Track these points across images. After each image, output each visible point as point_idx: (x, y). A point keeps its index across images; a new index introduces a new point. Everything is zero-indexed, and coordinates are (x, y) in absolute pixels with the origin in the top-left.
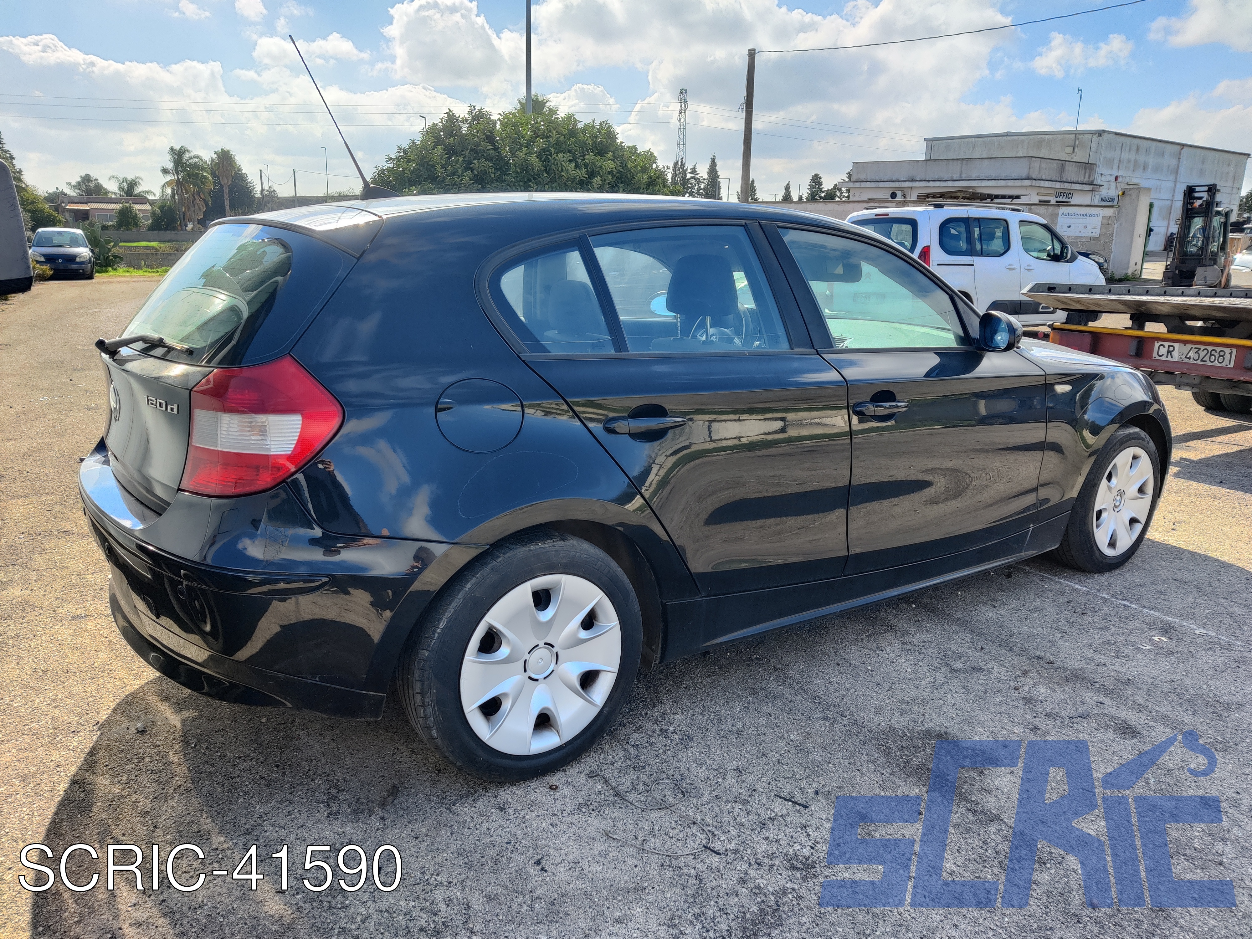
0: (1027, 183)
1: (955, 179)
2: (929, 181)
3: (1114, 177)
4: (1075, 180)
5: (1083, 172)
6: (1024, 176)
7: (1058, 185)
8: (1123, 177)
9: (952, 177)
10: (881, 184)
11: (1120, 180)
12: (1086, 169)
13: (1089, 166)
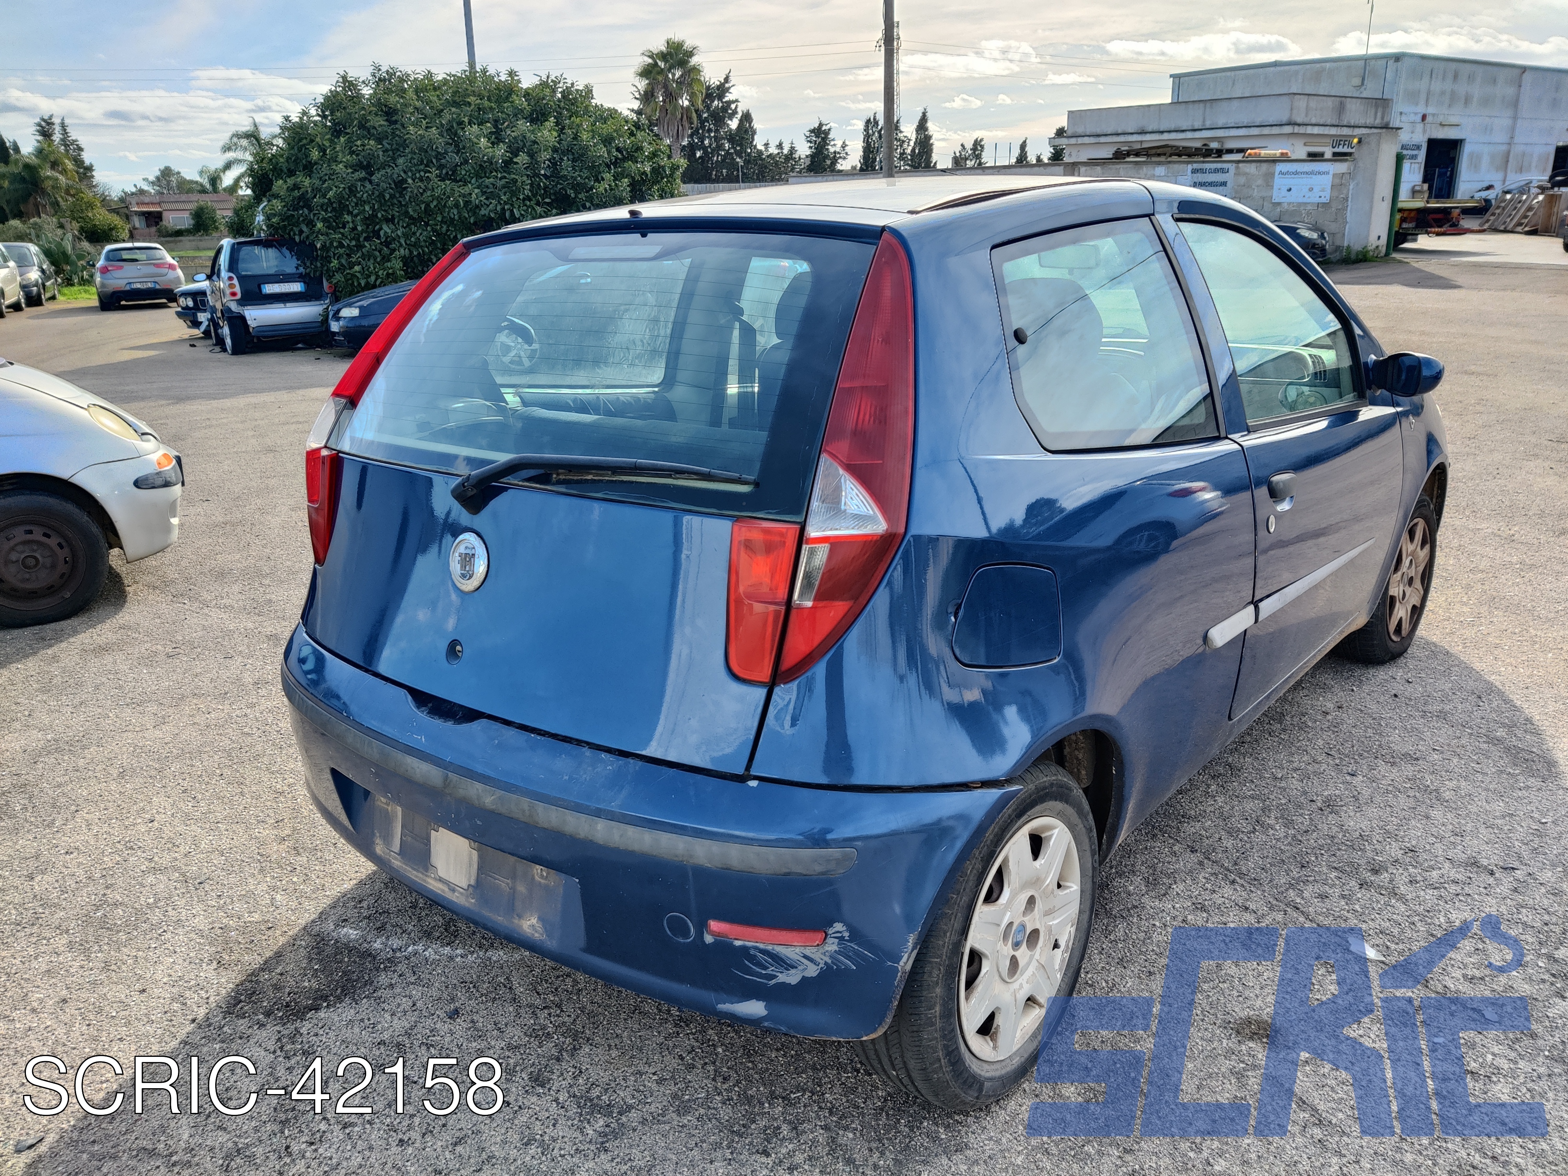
0: (1288, 129)
1: (1196, 127)
2: (1162, 132)
3: (1419, 117)
4: (1362, 122)
5: (1373, 111)
6: (1285, 119)
7: (1333, 131)
8: (1434, 115)
9: (1192, 126)
10: (1103, 140)
11: (1429, 119)
12: (1377, 106)
13: (1382, 103)
